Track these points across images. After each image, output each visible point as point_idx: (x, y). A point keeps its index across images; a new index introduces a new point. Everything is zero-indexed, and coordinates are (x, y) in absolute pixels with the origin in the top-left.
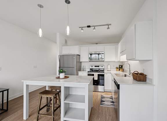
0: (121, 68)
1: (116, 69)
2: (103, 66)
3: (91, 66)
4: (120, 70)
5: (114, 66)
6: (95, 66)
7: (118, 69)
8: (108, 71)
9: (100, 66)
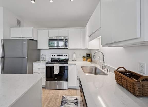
0: (88, 57)
1: (82, 59)
2: (67, 55)
3: (52, 55)
4: (88, 59)
5: (80, 55)
6: (57, 55)
7: (85, 59)
8: (73, 61)
9: (64, 55)
